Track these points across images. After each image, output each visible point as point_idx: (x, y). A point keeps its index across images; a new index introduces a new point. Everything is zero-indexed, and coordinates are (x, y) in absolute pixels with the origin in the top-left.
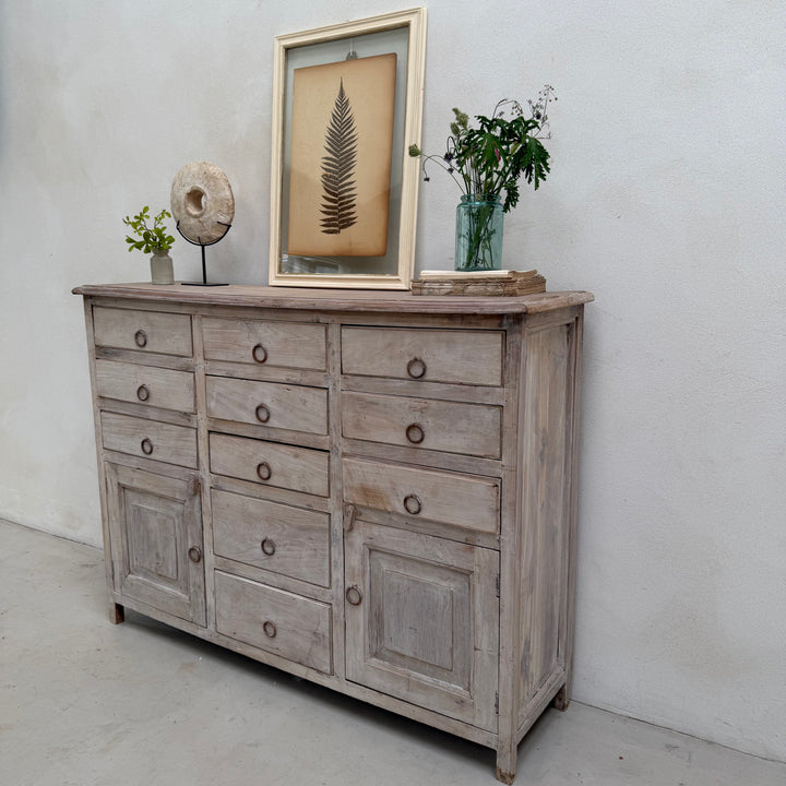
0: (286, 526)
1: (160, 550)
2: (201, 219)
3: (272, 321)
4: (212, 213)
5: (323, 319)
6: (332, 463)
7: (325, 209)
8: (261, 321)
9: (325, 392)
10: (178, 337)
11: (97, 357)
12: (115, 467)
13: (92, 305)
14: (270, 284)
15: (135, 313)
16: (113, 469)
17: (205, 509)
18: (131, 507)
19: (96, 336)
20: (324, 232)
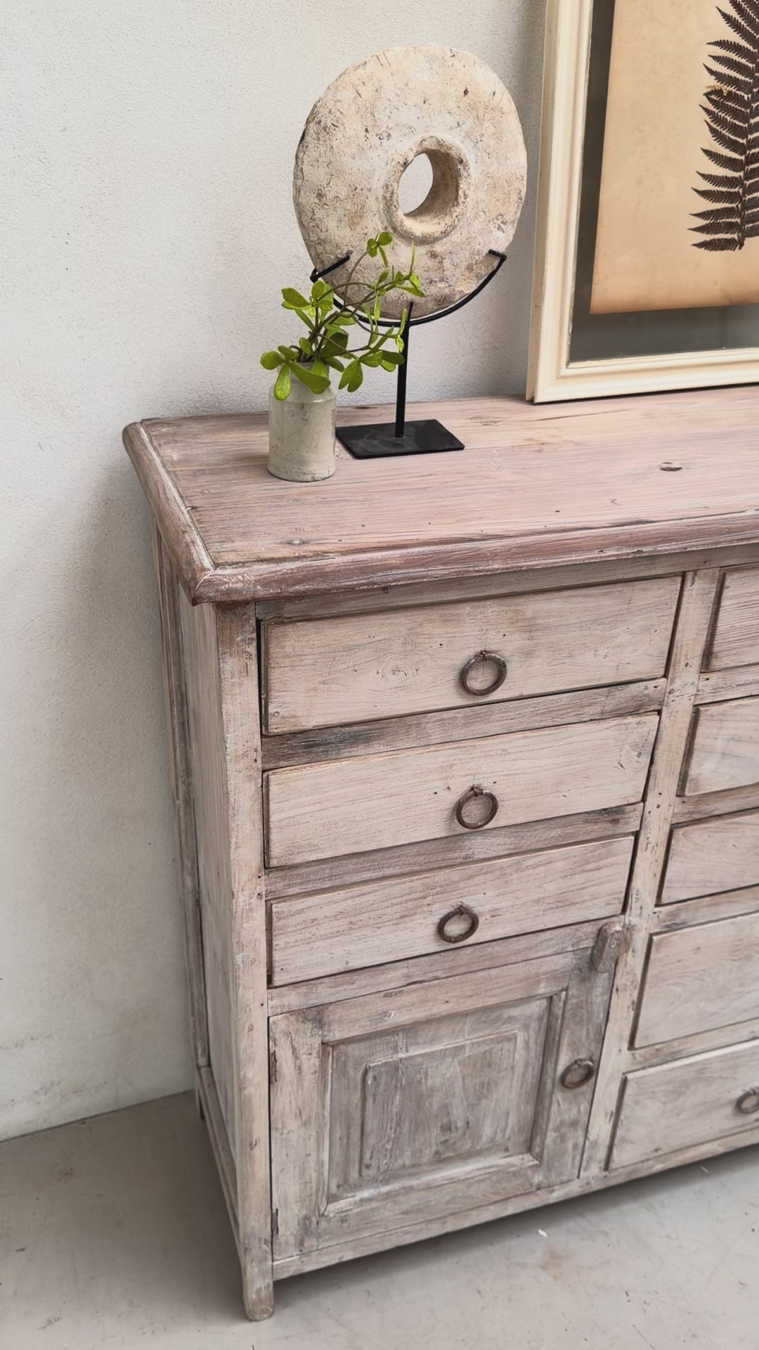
1: (458, 1114)
2: (438, 248)
4: (477, 225)
7: (708, 186)
10: (623, 638)
11: (267, 766)
12: (316, 1015)
13: (258, 622)
14: (539, 399)
15: (466, 609)
16: (305, 1020)
17: (623, 981)
18: (360, 1074)
19: (271, 709)
20: (700, 245)
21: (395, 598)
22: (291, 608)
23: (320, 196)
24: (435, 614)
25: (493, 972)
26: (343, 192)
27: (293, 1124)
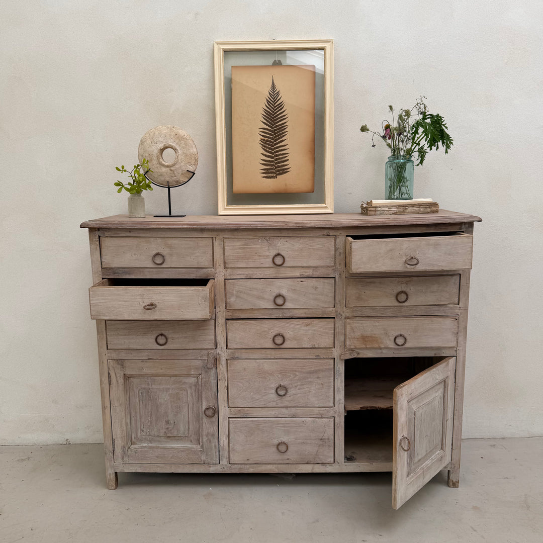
0: (297, 373)
1: (171, 417)
2: (172, 168)
3: (290, 237)
4: (182, 164)
5: (332, 233)
6: (337, 325)
7: (263, 162)
8: (280, 238)
9: (332, 280)
10: (197, 254)
11: (104, 277)
12: (121, 362)
13: (99, 237)
14: (220, 213)
15: (152, 239)
16: (118, 364)
17: (220, 376)
18: (138, 390)
19: (103, 260)
20: (263, 177)
21: (132, 234)
22: (107, 234)
24: (144, 240)
25: (176, 361)
27: (117, 404)
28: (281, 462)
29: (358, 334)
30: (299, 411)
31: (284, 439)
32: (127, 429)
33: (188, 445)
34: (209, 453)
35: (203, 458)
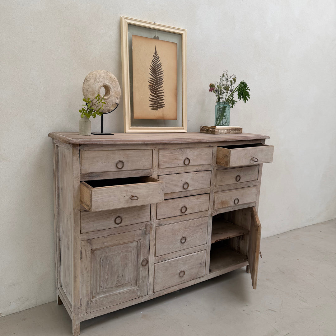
0: (191, 228)
1: (120, 272)
2: (107, 101)
3: (192, 148)
4: (113, 98)
6: (210, 197)
7: (151, 100)
8: (188, 148)
9: (210, 172)
10: (144, 160)
11: (81, 180)
12: (89, 241)
13: (80, 150)
14: (127, 132)
15: (116, 151)
16: (88, 242)
17: (152, 238)
18: (99, 259)
19: (82, 168)
20: (151, 109)
21: (104, 148)
22: (85, 148)
23: (87, 90)
24: (111, 152)
25: (126, 233)
26: (91, 90)
27: (85, 272)
28: (181, 283)
29: (220, 201)
30: (191, 250)
31: (183, 269)
32: (91, 288)
33: (129, 288)
34: (143, 289)
35: (139, 294)
